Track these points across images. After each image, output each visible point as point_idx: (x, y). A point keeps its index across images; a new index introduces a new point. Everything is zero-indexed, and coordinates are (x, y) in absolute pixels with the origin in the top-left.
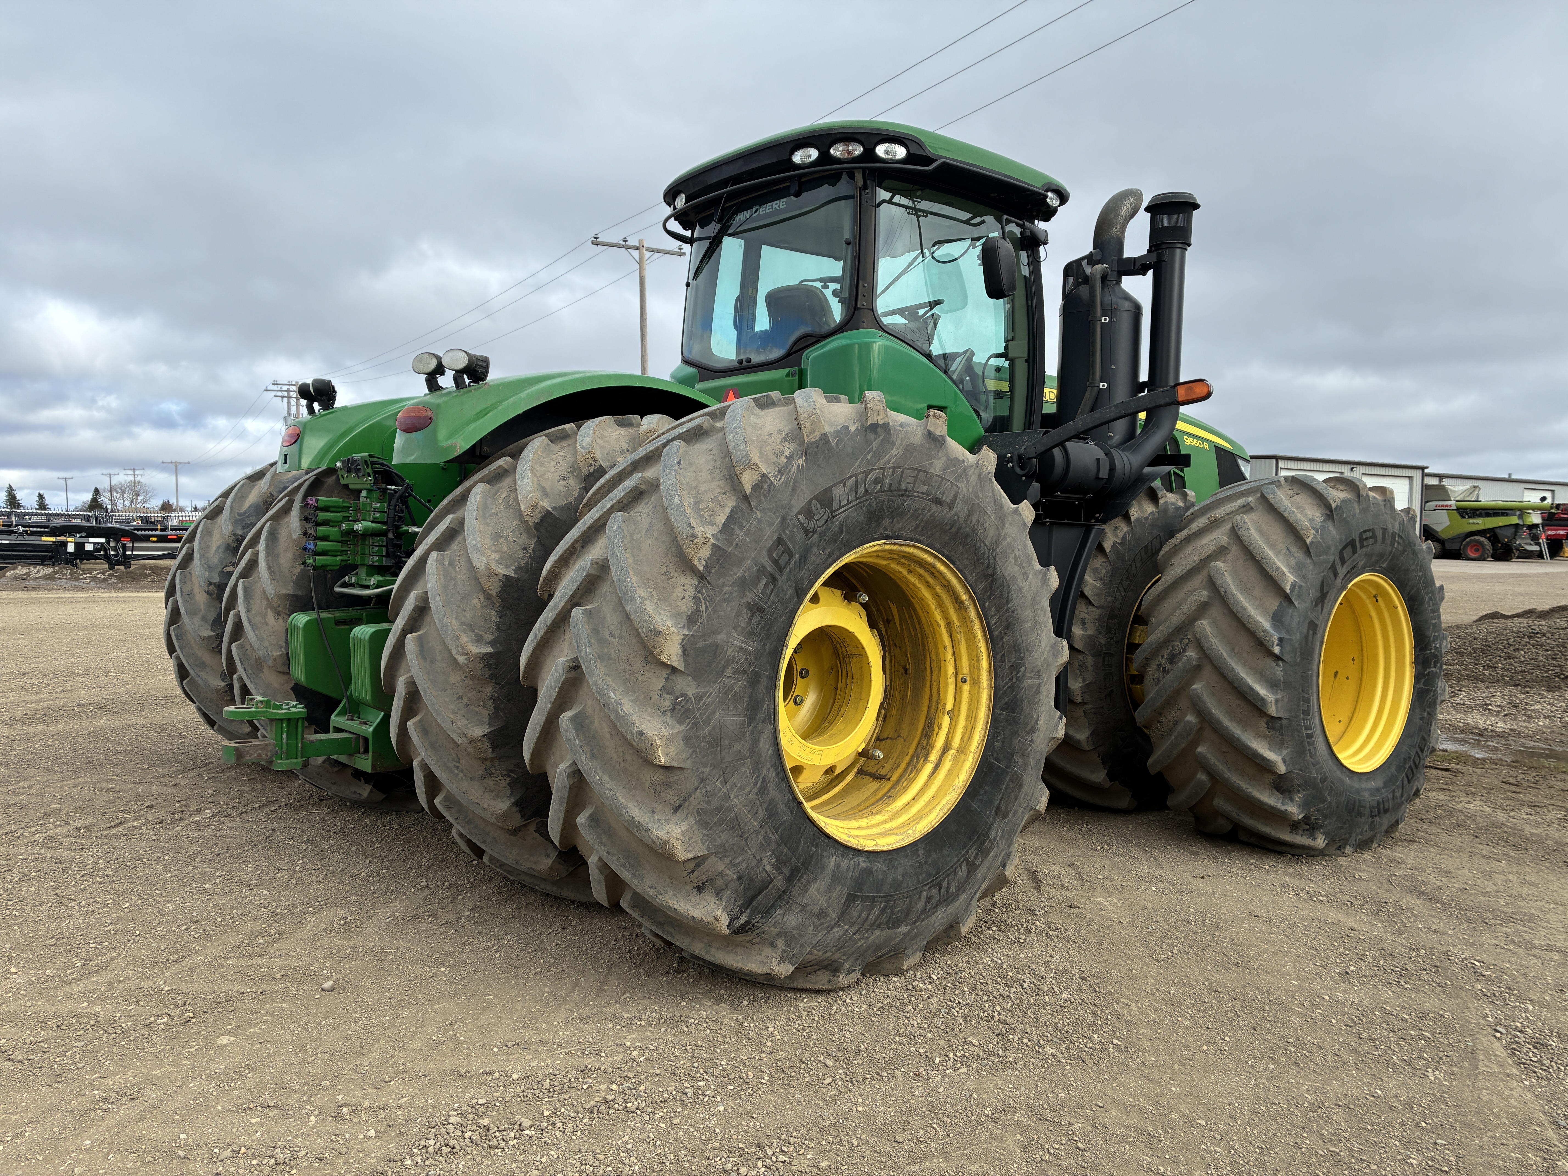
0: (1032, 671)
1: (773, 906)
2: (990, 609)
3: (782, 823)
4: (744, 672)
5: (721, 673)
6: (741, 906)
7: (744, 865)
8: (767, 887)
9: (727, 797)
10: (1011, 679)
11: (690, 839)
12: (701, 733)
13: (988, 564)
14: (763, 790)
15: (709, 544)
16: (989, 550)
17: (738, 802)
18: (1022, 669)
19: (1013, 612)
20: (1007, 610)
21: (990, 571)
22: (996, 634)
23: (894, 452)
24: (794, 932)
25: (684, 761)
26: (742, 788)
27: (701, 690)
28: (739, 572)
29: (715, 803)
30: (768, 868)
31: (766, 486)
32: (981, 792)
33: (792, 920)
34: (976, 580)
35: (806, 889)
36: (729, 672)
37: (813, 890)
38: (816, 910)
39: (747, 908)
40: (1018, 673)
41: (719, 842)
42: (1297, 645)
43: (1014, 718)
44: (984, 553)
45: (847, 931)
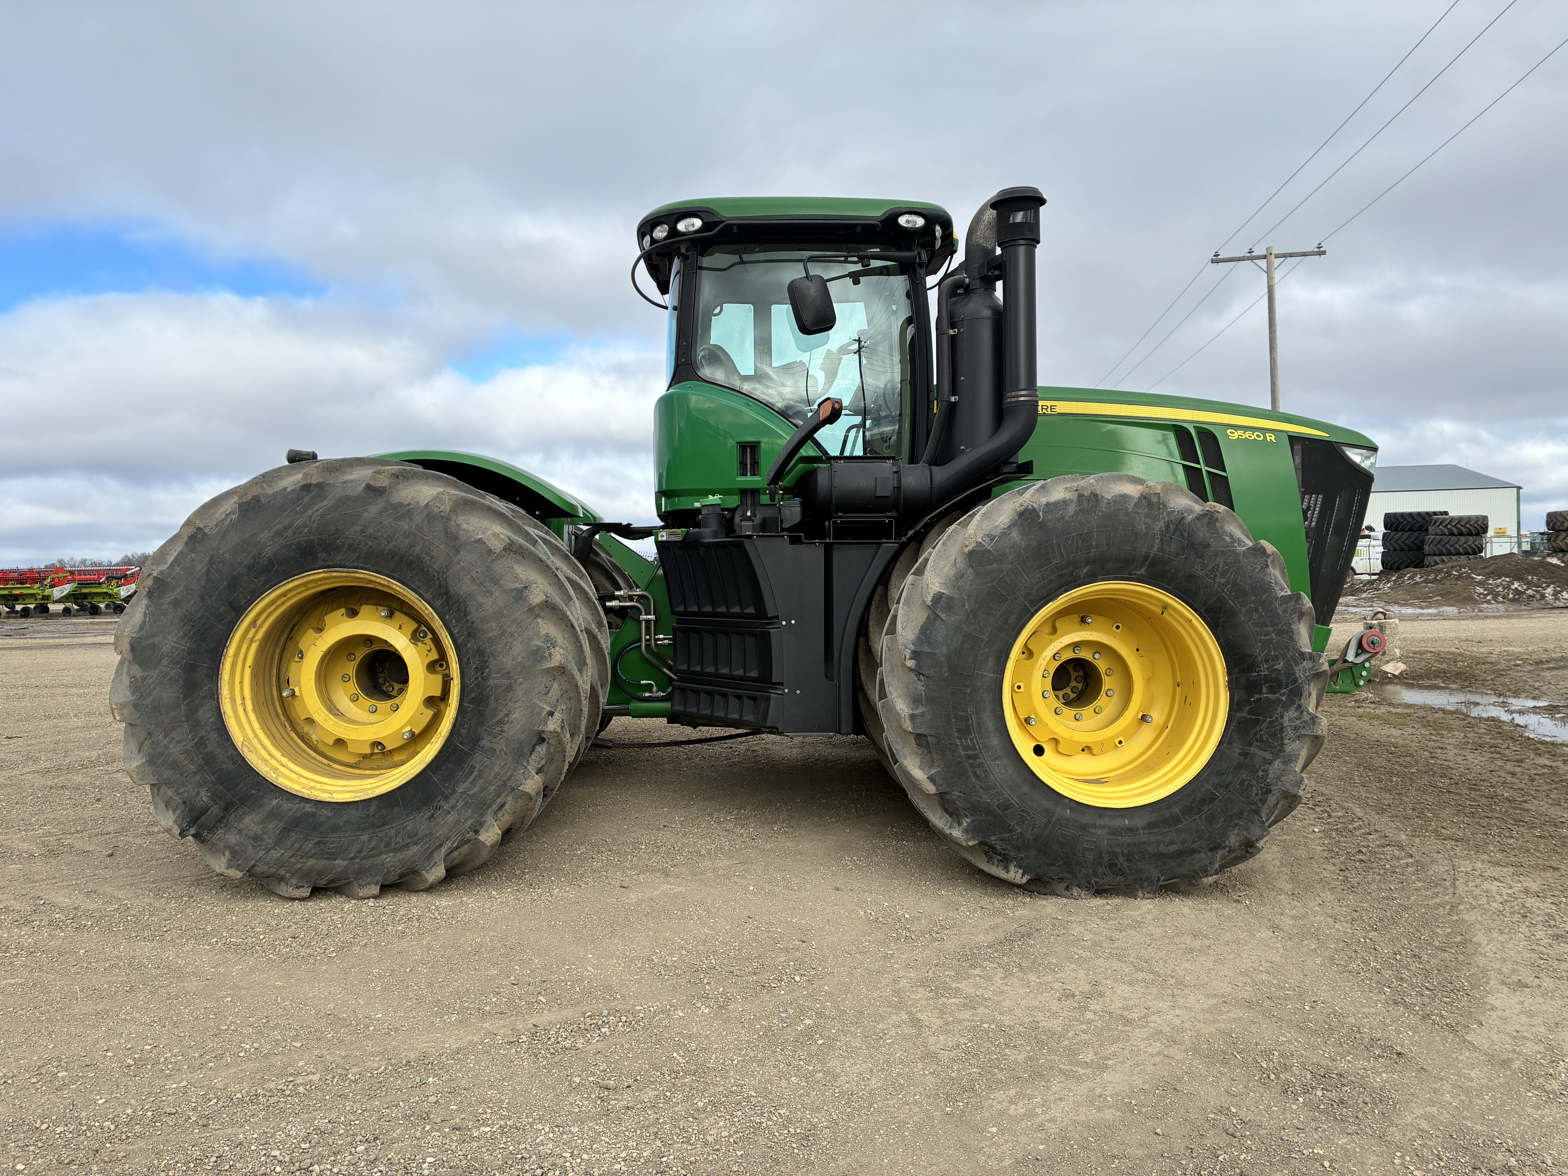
0: (498, 673)
1: (214, 826)
2: (451, 621)
3: (219, 769)
4: (177, 663)
5: (159, 663)
6: (189, 822)
7: (186, 795)
8: (207, 812)
9: (166, 747)
10: (477, 679)
11: (143, 772)
12: (145, 703)
13: (440, 585)
14: (201, 744)
15: (152, 577)
16: (439, 573)
17: (175, 751)
18: (487, 670)
19: (472, 623)
20: (466, 621)
21: (443, 590)
22: (460, 641)
23: (325, 503)
24: (236, 848)
25: (135, 720)
26: (179, 742)
27: (145, 674)
28: (172, 596)
29: (159, 750)
30: (204, 799)
31: (200, 536)
32: (444, 768)
33: (233, 838)
34: (432, 598)
35: (241, 818)
36: (165, 662)
37: (248, 820)
38: (251, 834)
39: (194, 824)
40: (483, 673)
41: (165, 776)
42: (943, 659)
43: (479, 710)
44: (434, 576)
45: (283, 854)
